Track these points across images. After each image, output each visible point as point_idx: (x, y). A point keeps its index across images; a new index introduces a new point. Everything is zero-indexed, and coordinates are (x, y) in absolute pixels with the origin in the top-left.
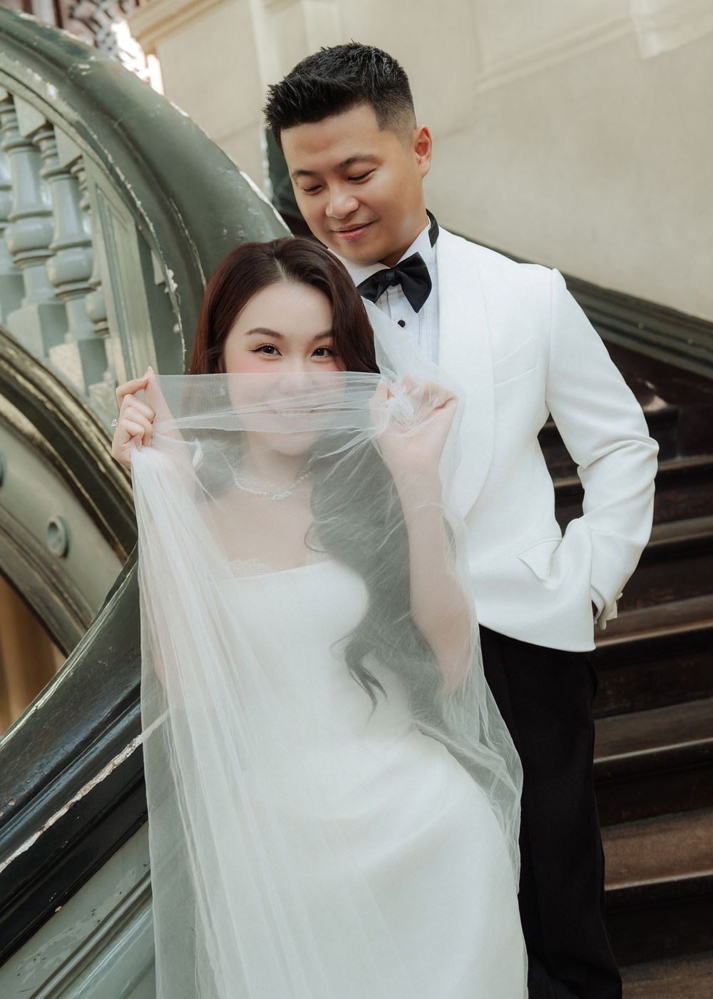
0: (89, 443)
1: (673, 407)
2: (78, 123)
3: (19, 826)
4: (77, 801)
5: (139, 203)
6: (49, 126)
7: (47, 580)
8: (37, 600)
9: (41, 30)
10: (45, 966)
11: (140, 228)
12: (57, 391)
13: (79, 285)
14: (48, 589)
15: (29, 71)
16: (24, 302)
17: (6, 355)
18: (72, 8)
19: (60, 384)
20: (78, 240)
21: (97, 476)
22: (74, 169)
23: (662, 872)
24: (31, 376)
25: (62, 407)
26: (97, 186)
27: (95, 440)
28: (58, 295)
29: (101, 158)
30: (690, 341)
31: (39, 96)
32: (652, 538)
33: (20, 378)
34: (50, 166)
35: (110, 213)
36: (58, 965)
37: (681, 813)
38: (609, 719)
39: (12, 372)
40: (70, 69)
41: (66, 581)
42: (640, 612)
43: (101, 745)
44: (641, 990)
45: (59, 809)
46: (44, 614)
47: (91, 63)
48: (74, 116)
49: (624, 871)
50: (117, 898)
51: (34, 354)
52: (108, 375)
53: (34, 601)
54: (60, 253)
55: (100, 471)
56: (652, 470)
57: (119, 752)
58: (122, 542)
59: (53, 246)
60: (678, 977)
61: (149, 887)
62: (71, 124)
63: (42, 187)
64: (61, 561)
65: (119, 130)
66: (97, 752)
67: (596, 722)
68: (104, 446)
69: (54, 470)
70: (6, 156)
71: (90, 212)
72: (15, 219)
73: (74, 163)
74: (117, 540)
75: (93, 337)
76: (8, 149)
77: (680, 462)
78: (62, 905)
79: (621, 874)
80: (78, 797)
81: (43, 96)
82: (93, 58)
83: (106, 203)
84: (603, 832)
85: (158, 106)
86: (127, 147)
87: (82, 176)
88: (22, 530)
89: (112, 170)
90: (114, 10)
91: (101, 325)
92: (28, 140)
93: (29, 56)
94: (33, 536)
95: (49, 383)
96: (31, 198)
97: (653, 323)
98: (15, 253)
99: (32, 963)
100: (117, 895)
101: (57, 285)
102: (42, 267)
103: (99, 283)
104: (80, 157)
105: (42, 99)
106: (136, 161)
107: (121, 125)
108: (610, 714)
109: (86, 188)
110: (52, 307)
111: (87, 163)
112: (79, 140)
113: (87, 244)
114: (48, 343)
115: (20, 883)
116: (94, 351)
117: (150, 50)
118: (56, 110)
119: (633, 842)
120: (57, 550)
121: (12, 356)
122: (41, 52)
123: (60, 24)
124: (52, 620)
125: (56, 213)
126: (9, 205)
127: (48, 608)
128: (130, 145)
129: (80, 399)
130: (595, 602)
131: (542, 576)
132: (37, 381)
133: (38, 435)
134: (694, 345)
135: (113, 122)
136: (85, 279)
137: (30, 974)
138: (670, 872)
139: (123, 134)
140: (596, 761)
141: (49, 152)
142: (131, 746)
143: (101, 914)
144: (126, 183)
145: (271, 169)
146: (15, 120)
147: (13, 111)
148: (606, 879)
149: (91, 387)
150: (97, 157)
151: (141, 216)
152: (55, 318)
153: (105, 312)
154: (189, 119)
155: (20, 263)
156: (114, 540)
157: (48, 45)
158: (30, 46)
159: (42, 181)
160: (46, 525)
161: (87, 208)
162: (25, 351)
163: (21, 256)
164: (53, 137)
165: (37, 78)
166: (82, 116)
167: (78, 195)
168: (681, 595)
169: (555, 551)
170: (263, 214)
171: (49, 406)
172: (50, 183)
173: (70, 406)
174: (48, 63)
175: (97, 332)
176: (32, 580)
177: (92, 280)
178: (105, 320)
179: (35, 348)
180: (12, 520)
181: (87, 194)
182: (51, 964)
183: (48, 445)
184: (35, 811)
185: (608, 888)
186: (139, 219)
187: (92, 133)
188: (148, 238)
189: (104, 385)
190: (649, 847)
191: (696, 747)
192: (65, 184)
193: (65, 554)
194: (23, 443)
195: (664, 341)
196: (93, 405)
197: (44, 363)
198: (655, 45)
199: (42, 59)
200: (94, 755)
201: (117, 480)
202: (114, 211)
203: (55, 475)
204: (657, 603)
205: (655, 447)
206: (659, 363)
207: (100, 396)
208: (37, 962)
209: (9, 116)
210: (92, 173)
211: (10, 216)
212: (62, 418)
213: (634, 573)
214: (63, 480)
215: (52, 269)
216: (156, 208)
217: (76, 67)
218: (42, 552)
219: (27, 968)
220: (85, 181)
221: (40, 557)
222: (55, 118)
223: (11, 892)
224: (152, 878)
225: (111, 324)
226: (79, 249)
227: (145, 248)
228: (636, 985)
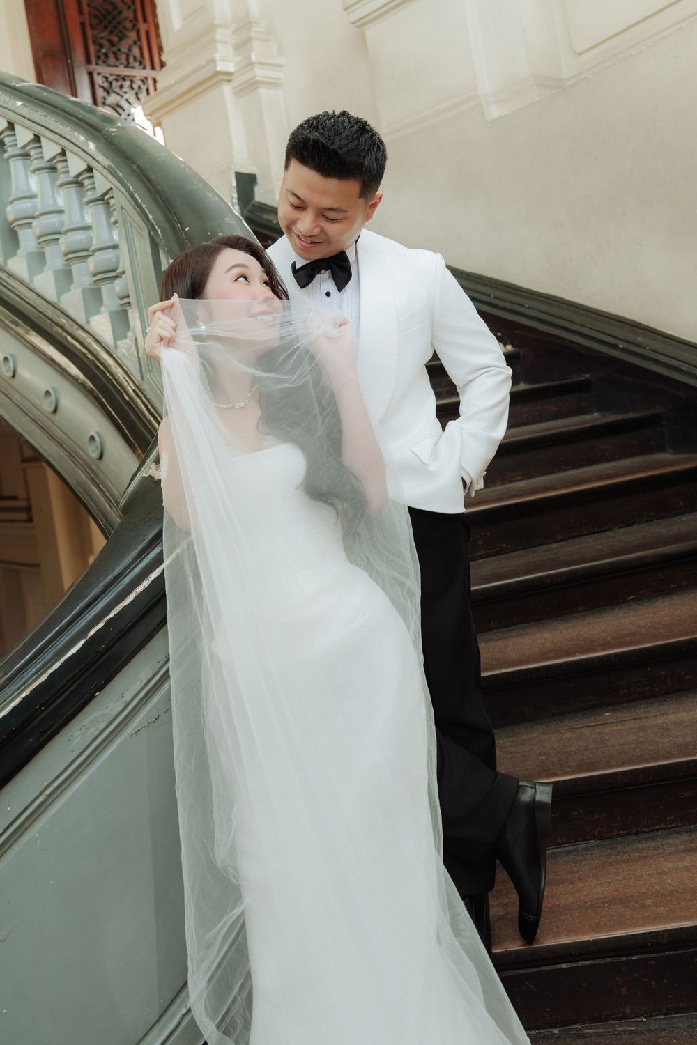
0: (116, 380)
1: (517, 350)
2: (109, 166)
3: (70, 636)
4: (111, 618)
5: (151, 217)
6: (90, 169)
7: (88, 476)
8: (81, 490)
9: (84, 108)
10: (88, 734)
11: (152, 233)
12: (95, 346)
13: (110, 274)
14: (89, 482)
15: (76, 133)
16: (73, 287)
17: (60, 323)
18: (104, 98)
19: (97, 341)
20: (109, 244)
21: (122, 403)
22: (107, 197)
23: (520, 663)
24: (76, 336)
25: (99, 357)
26: (122, 207)
27: (121, 378)
28: (95, 281)
29: (125, 188)
30: (526, 306)
31: (83, 150)
32: (505, 438)
33: (69, 338)
34: (90, 195)
35: (131, 226)
36: (97, 732)
37: (532, 623)
38: (480, 561)
39: (64, 334)
40: (104, 132)
41: (102, 476)
42: (500, 488)
43: (127, 580)
44: (510, 744)
45: (97, 624)
46: (86, 499)
47: (118, 128)
48: (107, 162)
49: (494, 663)
50: (139, 685)
51: (80, 322)
52: (130, 334)
53: (79, 491)
54: (97, 253)
55: (125, 399)
56: (507, 387)
57: (140, 583)
58: (140, 447)
59: (91, 249)
60: (535, 735)
61: (168, 670)
62: (104, 167)
63: (85, 210)
64: (98, 462)
65: (137, 170)
66: (125, 584)
67: (471, 563)
68: (127, 381)
69: (93, 399)
70: (60, 190)
71: (117, 225)
72: (66, 232)
73: (106, 193)
74: (136, 446)
75: (120, 308)
76: (61, 185)
77: (522, 386)
78: (100, 691)
79: (492, 665)
80: (111, 615)
81: (86, 150)
82: (119, 124)
83: (129, 218)
84: (479, 637)
85: (163, 154)
86: (142, 181)
87: (112, 202)
88: (70, 442)
89: (132, 196)
90: (132, 99)
91: (125, 300)
92: (76, 180)
93: (77, 124)
94: (78, 446)
95: (90, 340)
96: (77, 217)
97: (500, 294)
98: (66, 254)
99: (79, 732)
100: (139, 683)
101: (95, 275)
102: (85, 263)
103: (124, 272)
104: (111, 189)
105: (85, 152)
106: (149, 190)
107: (138, 166)
108: (481, 557)
109: (114, 210)
110: (91, 289)
111: (115, 193)
112: (110, 177)
113: (115, 247)
114: (89, 314)
115: (70, 675)
116: (121, 319)
117: (158, 124)
118: (94, 159)
119: (500, 643)
120: (95, 455)
121: (64, 323)
122: (84, 121)
123: (95, 103)
124: (92, 503)
125: (94, 227)
126: (62, 223)
127: (89, 495)
128: (145, 180)
129: (111, 351)
130: (464, 478)
131: (426, 462)
132: (81, 340)
133: (82, 377)
134: (528, 308)
135: (133, 165)
136: (114, 270)
137: (78, 739)
138: (527, 662)
139: (140, 172)
140: (472, 589)
141: (89, 187)
142: (148, 580)
143: (128, 697)
144: (142, 204)
145: (239, 199)
146: (67, 167)
147: (66, 160)
148: (482, 669)
149: (119, 343)
150: (122, 188)
151: (153, 225)
152: (94, 297)
153: (128, 292)
154: (184, 163)
155: (69, 261)
156: (134, 445)
157: (89, 117)
158: (76, 117)
159: (85, 206)
160: (87, 439)
161: (116, 222)
162: (73, 320)
163: (70, 256)
164: (92, 177)
165: (82, 138)
166: (112, 162)
167: (109, 215)
168: (526, 476)
169: (436, 444)
170: (235, 223)
171: (90, 356)
172: (90, 207)
173: (105, 356)
174: (90, 129)
175: (122, 305)
176: (77, 476)
177: (119, 271)
178: (128, 297)
179: (81, 318)
180: (64, 435)
181: (115, 213)
182: (93, 732)
183: (88, 382)
184: (81, 626)
185: (483, 674)
186: (151, 228)
187: (119, 172)
188: (157, 240)
189: (127, 341)
190: (511, 646)
191: (541, 577)
192: (100, 208)
193: (101, 457)
194: (72, 383)
195: (509, 306)
196: (119, 355)
197: (86, 328)
198: (494, 112)
199: (85, 125)
200: (122, 586)
201: (136, 404)
202: (134, 224)
203: (93, 402)
204: (510, 482)
205: (510, 371)
206: (506, 320)
207: (124, 348)
208: (82, 731)
209: (63, 164)
210: (120, 199)
211: (63, 230)
212: (98, 364)
213: (493, 459)
214: (99, 407)
215: (92, 264)
216: (163, 220)
217: (109, 130)
218: (85, 457)
219: (75, 736)
220: (114, 205)
221: (83, 460)
222: (93, 164)
223: (65, 682)
224: (171, 664)
225: (132, 299)
226: (110, 250)
227: (155, 246)
228: (506, 740)
